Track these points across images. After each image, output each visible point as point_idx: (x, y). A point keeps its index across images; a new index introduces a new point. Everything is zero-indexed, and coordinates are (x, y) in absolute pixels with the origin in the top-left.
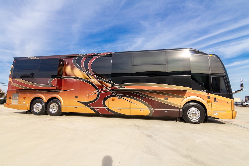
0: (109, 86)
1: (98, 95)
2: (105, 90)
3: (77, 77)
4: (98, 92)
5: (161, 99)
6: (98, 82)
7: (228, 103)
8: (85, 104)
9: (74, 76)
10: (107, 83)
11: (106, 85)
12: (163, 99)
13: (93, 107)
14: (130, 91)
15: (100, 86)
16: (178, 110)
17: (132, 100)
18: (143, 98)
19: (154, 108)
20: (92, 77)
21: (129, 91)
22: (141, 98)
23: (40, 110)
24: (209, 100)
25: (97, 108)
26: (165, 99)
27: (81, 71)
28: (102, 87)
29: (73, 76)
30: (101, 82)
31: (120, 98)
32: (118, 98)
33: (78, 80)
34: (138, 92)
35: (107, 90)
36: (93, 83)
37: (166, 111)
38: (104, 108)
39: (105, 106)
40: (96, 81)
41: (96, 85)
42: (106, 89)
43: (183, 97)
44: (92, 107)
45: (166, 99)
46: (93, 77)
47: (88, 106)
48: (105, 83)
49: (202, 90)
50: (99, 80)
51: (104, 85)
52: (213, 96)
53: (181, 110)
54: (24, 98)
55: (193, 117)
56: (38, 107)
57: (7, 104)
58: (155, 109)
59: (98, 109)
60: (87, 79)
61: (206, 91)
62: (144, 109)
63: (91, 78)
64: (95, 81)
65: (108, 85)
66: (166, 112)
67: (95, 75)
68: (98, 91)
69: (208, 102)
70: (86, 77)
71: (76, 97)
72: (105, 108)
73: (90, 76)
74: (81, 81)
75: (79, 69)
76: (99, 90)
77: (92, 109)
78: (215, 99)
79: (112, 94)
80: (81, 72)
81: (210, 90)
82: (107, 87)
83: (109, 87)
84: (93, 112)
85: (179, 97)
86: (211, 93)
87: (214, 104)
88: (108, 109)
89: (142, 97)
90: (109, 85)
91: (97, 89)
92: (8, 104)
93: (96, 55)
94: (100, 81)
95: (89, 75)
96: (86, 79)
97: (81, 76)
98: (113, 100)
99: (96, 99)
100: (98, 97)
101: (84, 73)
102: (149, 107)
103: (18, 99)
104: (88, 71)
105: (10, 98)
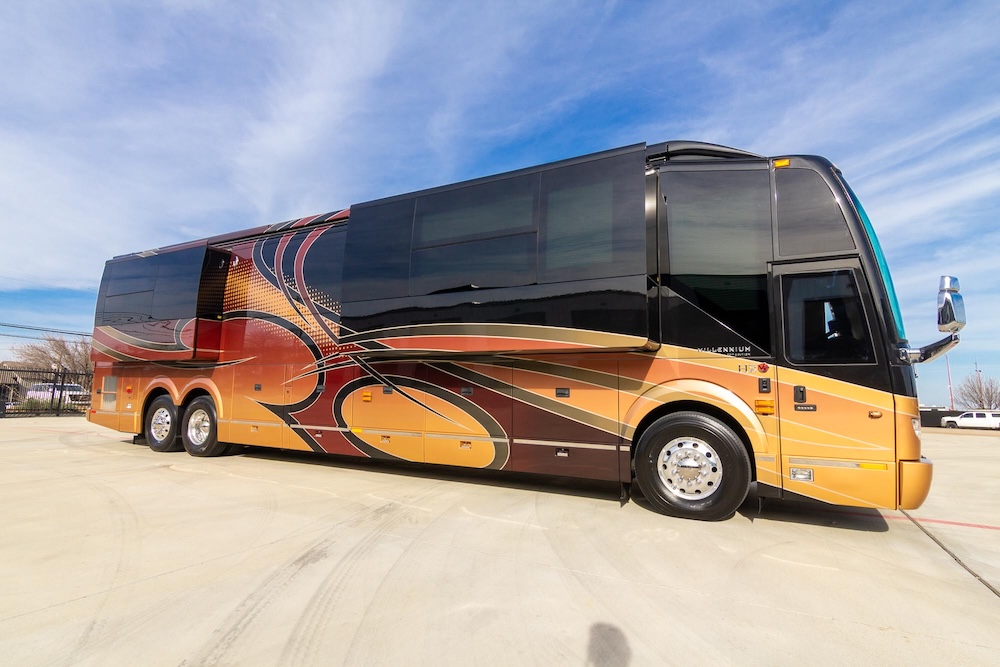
1: (321, 382)
3: (262, 311)
4: (319, 366)
5: (543, 395)
6: (321, 328)
7: (871, 416)
9: (252, 309)
12: (549, 394)
13: (304, 427)
14: (426, 362)
15: (328, 343)
16: (614, 448)
17: (432, 400)
18: (472, 390)
19: (511, 437)
20: (303, 309)
21: (420, 361)
22: (463, 390)
23: (166, 435)
24: (767, 398)
25: (317, 432)
26: (559, 395)
27: (274, 287)
28: (331, 347)
30: (330, 327)
31: (391, 389)
32: (386, 392)
33: (265, 321)
34: (452, 362)
36: (306, 332)
37: (559, 449)
38: (338, 429)
39: (343, 424)
40: (315, 325)
41: (316, 341)
43: (636, 386)
44: (299, 426)
45: (562, 393)
46: (307, 309)
47: (290, 421)
49: (732, 350)
50: (324, 318)
52: (789, 377)
53: (626, 448)
54: (129, 391)
55: (683, 487)
56: (161, 423)
57: (93, 412)
58: (516, 441)
59: (320, 436)
60: (289, 317)
61: (754, 355)
63: (300, 314)
64: (311, 324)
66: (559, 454)
67: (312, 300)
68: (320, 361)
69: (762, 411)
70: (287, 309)
71: (258, 388)
72: (341, 429)
73: (298, 307)
74: (273, 324)
75: (267, 281)
76: (323, 359)
77: (299, 432)
78: (800, 394)
79: (363, 373)
80: (274, 291)
81: (773, 348)
84: (305, 446)
85: (619, 385)
86: (779, 362)
87: (793, 421)
88: (350, 435)
89: (468, 385)
91: (318, 357)
92: (95, 412)
93: (319, 222)
94: (327, 323)
95: (295, 302)
96: (286, 319)
97: (273, 308)
98: (366, 400)
99: (315, 395)
100: (320, 387)
101: (282, 293)
102: (492, 432)
103: (116, 395)
104: (292, 285)
105: (99, 392)
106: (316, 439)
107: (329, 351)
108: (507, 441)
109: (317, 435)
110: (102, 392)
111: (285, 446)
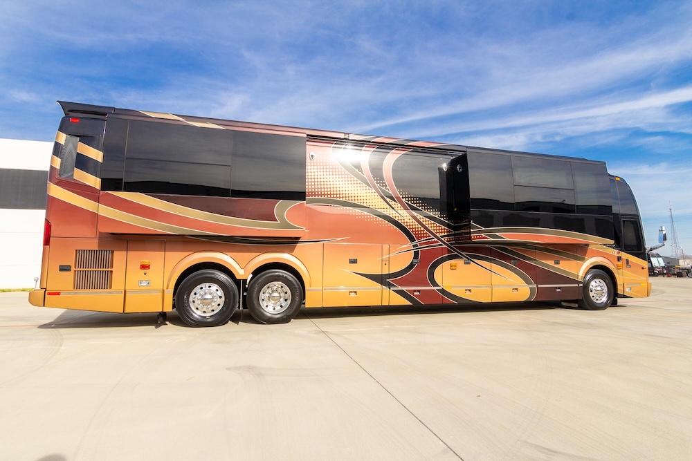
0: (442, 232)
1: (416, 254)
2: (432, 242)
3: (353, 202)
4: (414, 246)
5: (549, 263)
6: (414, 221)
7: (643, 268)
8: (381, 279)
9: (341, 199)
10: (438, 225)
11: (434, 230)
12: (551, 263)
13: (404, 289)
14: (490, 246)
15: (421, 231)
16: (577, 285)
17: (495, 267)
18: (516, 261)
19: (537, 284)
20: (397, 205)
21: (487, 245)
22: (512, 261)
23: (217, 310)
24: (619, 263)
25: (415, 291)
26: (556, 263)
27: (365, 185)
28: (424, 234)
29: (337, 197)
30: (421, 221)
31: (469, 261)
32: (465, 263)
33: (357, 210)
34: (506, 247)
35: (437, 242)
36: (400, 221)
37: (556, 288)
38: (432, 288)
39: (435, 284)
40: (408, 218)
41: (410, 229)
42: (436, 239)
43: (583, 259)
44: (400, 288)
45: (557, 263)
46: (399, 205)
47: (389, 285)
48: (433, 222)
49: (610, 246)
50: (415, 214)
51: (430, 228)
52: (625, 256)
53: (581, 285)
54: (144, 267)
55: (597, 298)
56: (207, 298)
57: (50, 294)
58: (539, 286)
59: (418, 293)
60: (383, 210)
61: (616, 248)
62: (519, 286)
63: (393, 209)
64: (404, 216)
65: (439, 229)
66: (558, 290)
67: (404, 200)
68: (413, 243)
69: (618, 267)
70: (379, 204)
71: (354, 261)
72: (435, 288)
73: (391, 203)
74: (366, 213)
75: (355, 179)
76: (417, 242)
77: (401, 293)
78: (628, 262)
79: (450, 252)
80: (364, 188)
81: (621, 246)
82: (438, 235)
83: (443, 234)
84: (404, 302)
85: (577, 259)
86: (622, 250)
87: (626, 271)
88: (443, 291)
89: (514, 259)
90: (442, 229)
91: (412, 239)
92: (58, 294)
94: (418, 218)
95: (388, 200)
96: (379, 210)
97: (365, 201)
98: (453, 268)
99: (411, 266)
100: (415, 261)
101: (374, 190)
102: (528, 282)
103: (112, 272)
104: (383, 186)
105: (64, 268)
106: (416, 296)
107: (421, 237)
108: (535, 286)
109: (415, 293)
110: (73, 269)
111: (385, 303)
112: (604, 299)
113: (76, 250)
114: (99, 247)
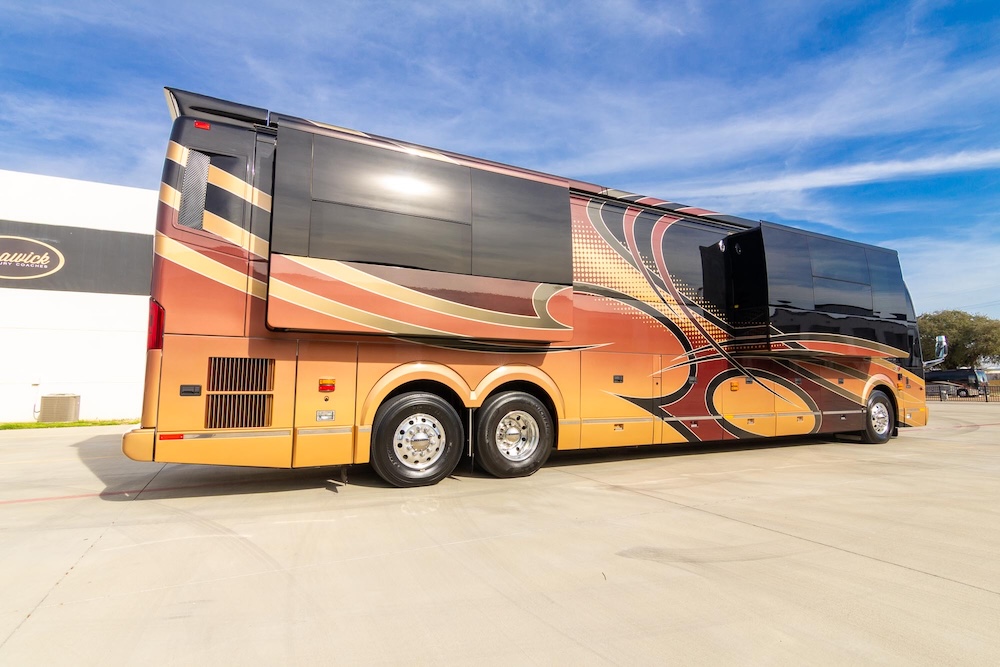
0: (721, 338)
1: (692, 373)
2: (710, 352)
3: (617, 290)
4: (690, 358)
6: (689, 321)
7: (921, 389)
8: (650, 405)
9: (602, 286)
10: (717, 327)
11: (712, 335)
12: (834, 382)
13: (680, 419)
14: (773, 358)
15: (697, 336)
16: (860, 412)
17: (778, 388)
18: (800, 379)
19: (822, 410)
20: (669, 297)
21: (770, 358)
22: (797, 380)
24: (900, 383)
25: (691, 422)
26: (840, 382)
27: (631, 266)
28: (701, 340)
29: (600, 283)
30: (698, 321)
31: (752, 379)
32: (748, 382)
33: (622, 303)
34: (789, 360)
35: (716, 352)
36: (673, 321)
37: (841, 415)
38: (711, 417)
39: (715, 413)
40: (683, 316)
41: (685, 332)
42: (714, 348)
43: (866, 377)
44: (674, 419)
46: (672, 298)
47: (662, 415)
48: (711, 323)
50: (691, 311)
51: (708, 332)
52: (905, 373)
53: (864, 411)
54: (326, 388)
55: (879, 428)
56: (420, 439)
57: (163, 437)
58: (824, 413)
59: (695, 426)
60: (653, 304)
62: (804, 413)
63: (665, 302)
64: (679, 314)
65: (718, 334)
66: (842, 418)
67: (677, 290)
68: (689, 353)
69: (898, 388)
70: (649, 294)
71: (619, 379)
72: (715, 418)
73: (662, 294)
74: (633, 308)
75: (619, 256)
76: (693, 352)
77: (675, 424)
78: (907, 381)
79: (730, 366)
80: (630, 270)
82: (716, 341)
83: (723, 341)
84: (680, 438)
86: (902, 366)
87: (906, 393)
88: (723, 421)
89: (798, 377)
90: (721, 334)
91: (688, 348)
92: (180, 437)
94: (694, 316)
95: (659, 289)
96: (649, 304)
97: (632, 290)
98: (733, 389)
99: (687, 386)
100: (692, 379)
101: (642, 275)
102: (812, 408)
103: (271, 396)
104: (652, 269)
105: (189, 391)
106: (692, 429)
107: (698, 344)
108: (820, 413)
109: (693, 426)
110: (205, 392)
111: (657, 441)
112: (886, 428)
113: (210, 358)
114: (249, 354)
